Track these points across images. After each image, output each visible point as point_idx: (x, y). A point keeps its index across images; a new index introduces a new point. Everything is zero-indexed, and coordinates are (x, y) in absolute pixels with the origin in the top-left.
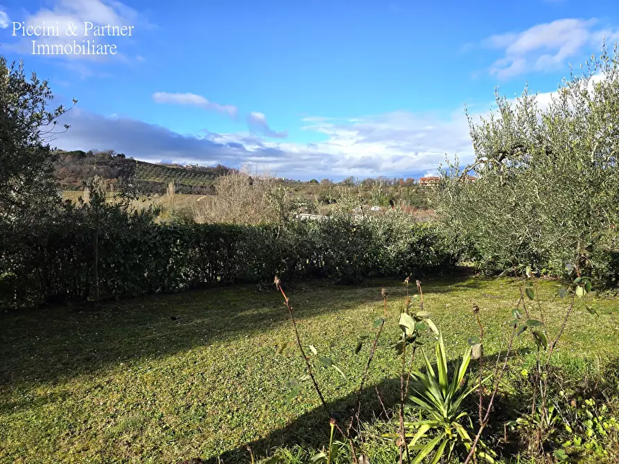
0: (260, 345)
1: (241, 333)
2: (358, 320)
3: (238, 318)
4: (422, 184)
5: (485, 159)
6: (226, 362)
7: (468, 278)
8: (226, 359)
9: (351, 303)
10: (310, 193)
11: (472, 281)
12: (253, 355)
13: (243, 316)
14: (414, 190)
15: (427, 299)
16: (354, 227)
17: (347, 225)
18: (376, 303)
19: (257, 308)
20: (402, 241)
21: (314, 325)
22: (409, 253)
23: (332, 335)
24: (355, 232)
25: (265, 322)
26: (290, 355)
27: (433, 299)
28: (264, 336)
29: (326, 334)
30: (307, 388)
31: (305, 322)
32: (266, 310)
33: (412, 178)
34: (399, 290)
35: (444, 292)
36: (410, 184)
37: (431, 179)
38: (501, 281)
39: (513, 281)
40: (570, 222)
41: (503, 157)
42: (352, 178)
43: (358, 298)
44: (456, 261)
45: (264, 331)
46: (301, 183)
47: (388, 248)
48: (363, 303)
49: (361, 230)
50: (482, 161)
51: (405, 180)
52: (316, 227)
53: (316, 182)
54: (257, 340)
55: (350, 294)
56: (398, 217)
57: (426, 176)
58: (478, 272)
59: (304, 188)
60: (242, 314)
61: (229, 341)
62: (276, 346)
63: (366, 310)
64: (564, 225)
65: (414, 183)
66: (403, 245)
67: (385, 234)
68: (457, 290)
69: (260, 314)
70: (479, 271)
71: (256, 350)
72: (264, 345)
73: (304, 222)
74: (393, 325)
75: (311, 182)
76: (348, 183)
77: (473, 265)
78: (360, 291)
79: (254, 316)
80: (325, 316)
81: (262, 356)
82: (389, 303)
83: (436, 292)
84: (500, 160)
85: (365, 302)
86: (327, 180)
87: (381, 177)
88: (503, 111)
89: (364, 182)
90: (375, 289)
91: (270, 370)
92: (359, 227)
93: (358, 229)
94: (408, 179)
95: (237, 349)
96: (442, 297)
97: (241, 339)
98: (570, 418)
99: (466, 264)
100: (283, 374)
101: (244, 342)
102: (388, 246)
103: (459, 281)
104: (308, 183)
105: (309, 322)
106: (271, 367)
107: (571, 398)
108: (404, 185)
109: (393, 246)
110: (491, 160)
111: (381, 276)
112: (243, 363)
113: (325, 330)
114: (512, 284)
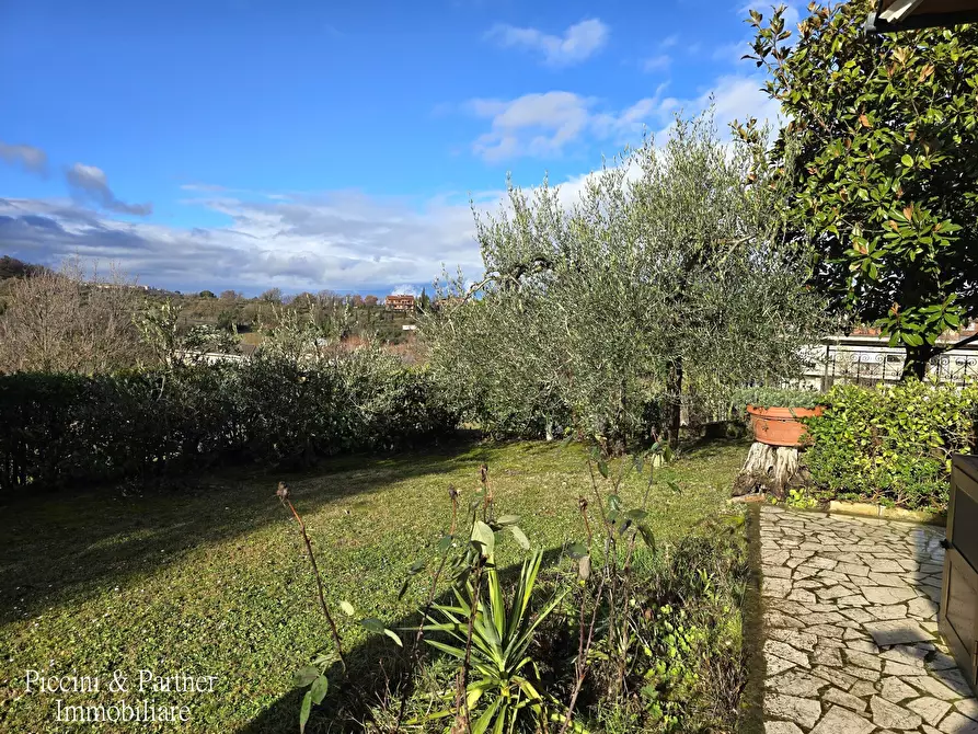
0: (147, 601)
1: (101, 585)
2: (325, 531)
3: (88, 555)
4: (390, 306)
5: (497, 274)
6: (80, 646)
7: (474, 447)
8: (78, 640)
9: (308, 504)
10: (200, 315)
11: (479, 450)
12: (135, 624)
13: (97, 550)
14: (377, 315)
15: (426, 485)
16: (302, 374)
17: (292, 372)
18: (349, 499)
19: (127, 531)
20: (383, 397)
21: (248, 551)
22: (393, 414)
23: (284, 565)
24: (306, 383)
25: (150, 555)
26: (211, 612)
27: (435, 483)
28: (153, 584)
29: (273, 563)
30: (257, 666)
31: (231, 547)
32: (148, 533)
33: (375, 296)
34: (381, 474)
35: (447, 471)
36: (371, 305)
37: (403, 297)
38: (516, 448)
39: (531, 447)
40: (609, 365)
41: (520, 273)
42: (277, 291)
43: (317, 494)
44: (456, 421)
45: (151, 573)
46: (182, 297)
47: (361, 408)
48: (327, 502)
49: (317, 380)
50: (493, 277)
51: (364, 298)
52: (234, 376)
53: (212, 295)
54: (139, 592)
55: (302, 487)
56: (375, 357)
57: (394, 294)
58: (485, 436)
59: (188, 304)
60: (98, 545)
61: (78, 603)
62: (181, 599)
63: (336, 512)
64: (602, 368)
65: (378, 303)
66: (383, 402)
67: (355, 385)
68: (465, 467)
69: (136, 543)
70: (487, 435)
71: (140, 612)
72: (157, 601)
73: (215, 367)
74: (385, 533)
75: (202, 295)
76: (270, 298)
77: (478, 426)
78: (319, 482)
79: (123, 548)
80: (266, 531)
81: (155, 623)
82: (370, 498)
83: (437, 472)
84: (517, 277)
85: (331, 499)
86: (231, 294)
87: (325, 292)
88: (518, 209)
89: (298, 299)
90: (342, 476)
91: (177, 645)
92: (311, 375)
93: (310, 378)
94: (368, 297)
95: (98, 615)
96: (446, 479)
97: (104, 595)
98: (648, 635)
99: (468, 426)
100: (205, 649)
101: (111, 601)
102: (361, 404)
103: (462, 452)
104: (196, 297)
105: (238, 545)
106: (178, 639)
107: (645, 607)
108: (364, 306)
109: (370, 404)
110: (506, 277)
111: (344, 452)
112: (116, 642)
113: (270, 557)
114: (531, 451)
